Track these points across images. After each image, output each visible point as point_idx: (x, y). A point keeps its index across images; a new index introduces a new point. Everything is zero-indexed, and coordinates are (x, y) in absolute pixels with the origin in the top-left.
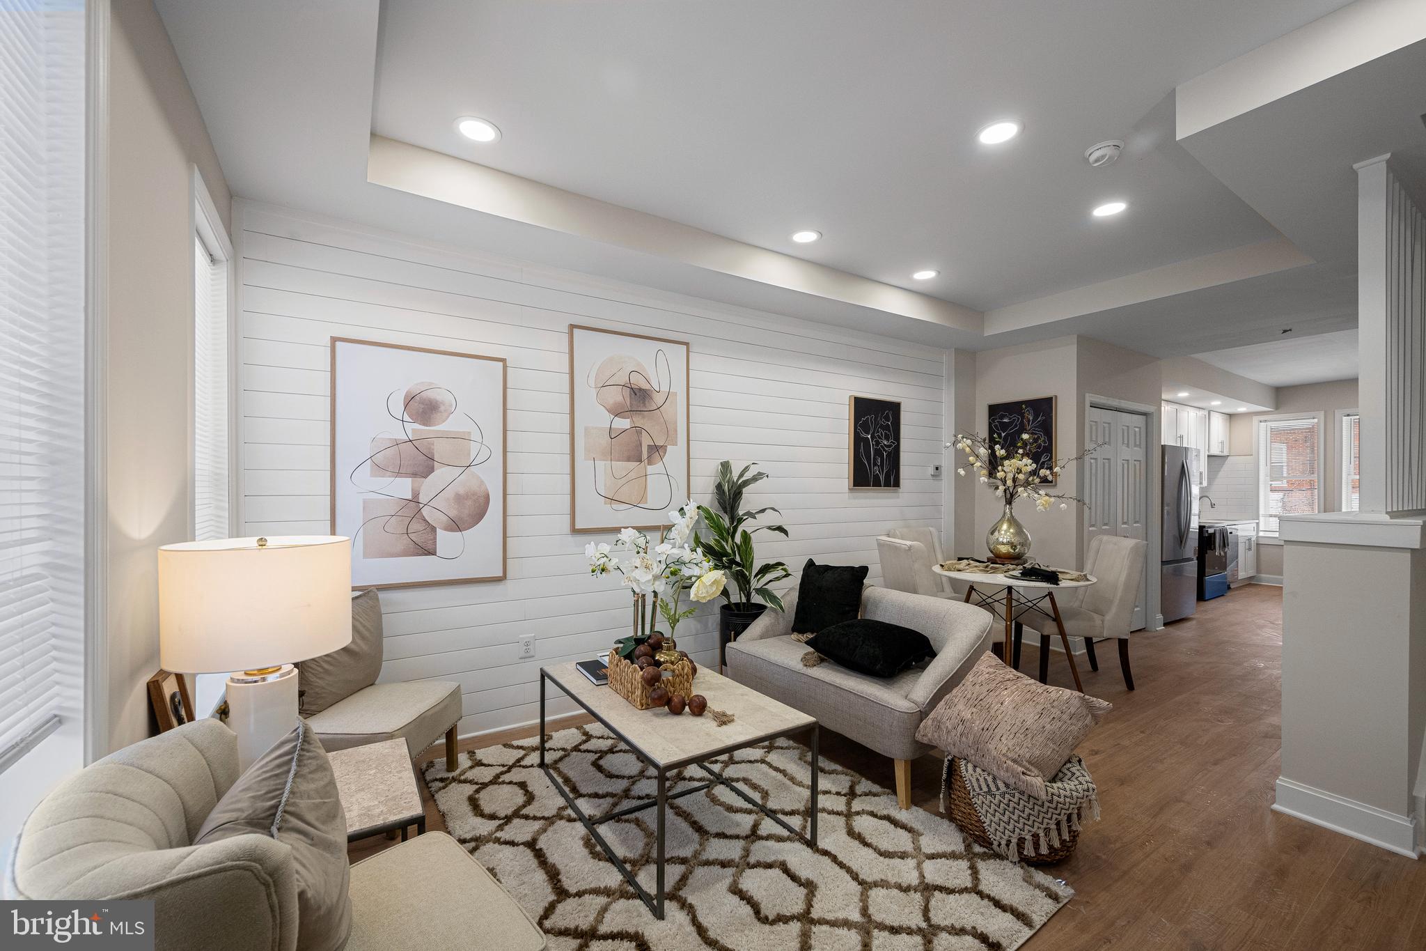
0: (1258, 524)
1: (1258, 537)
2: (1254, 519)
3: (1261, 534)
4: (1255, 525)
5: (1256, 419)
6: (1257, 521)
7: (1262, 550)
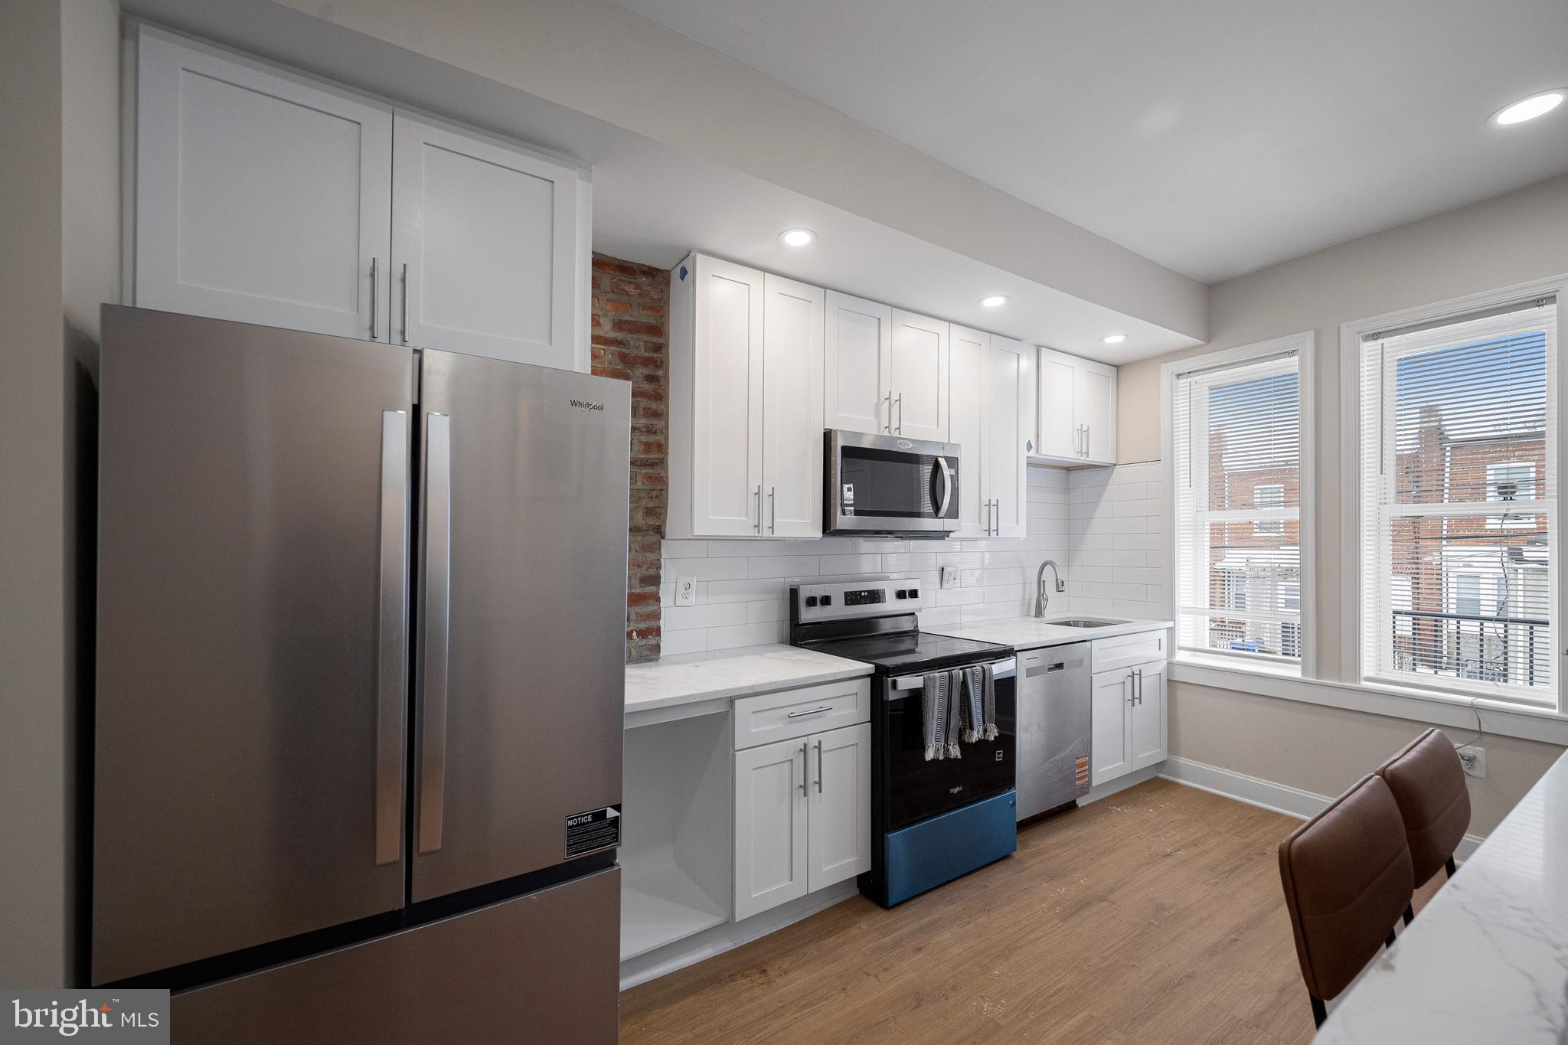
0: (1171, 631)
1: (1171, 665)
2: (1163, 620)
3: (1181, 657)
4: (1163, 635)
5: (1167, 369)
6: (1170, 624)
7: (1181, 694)
